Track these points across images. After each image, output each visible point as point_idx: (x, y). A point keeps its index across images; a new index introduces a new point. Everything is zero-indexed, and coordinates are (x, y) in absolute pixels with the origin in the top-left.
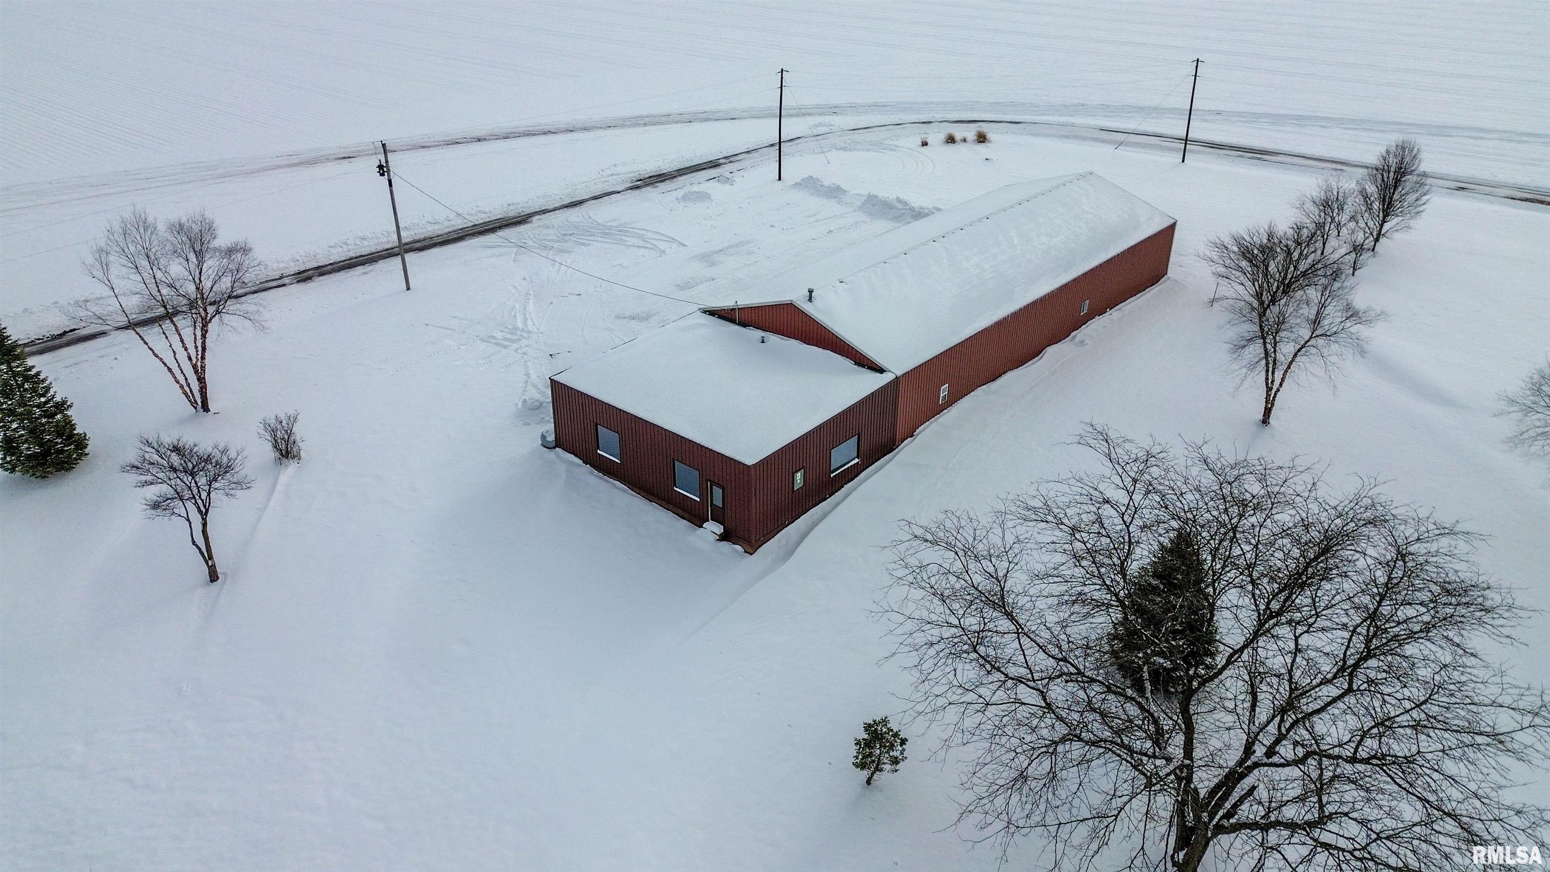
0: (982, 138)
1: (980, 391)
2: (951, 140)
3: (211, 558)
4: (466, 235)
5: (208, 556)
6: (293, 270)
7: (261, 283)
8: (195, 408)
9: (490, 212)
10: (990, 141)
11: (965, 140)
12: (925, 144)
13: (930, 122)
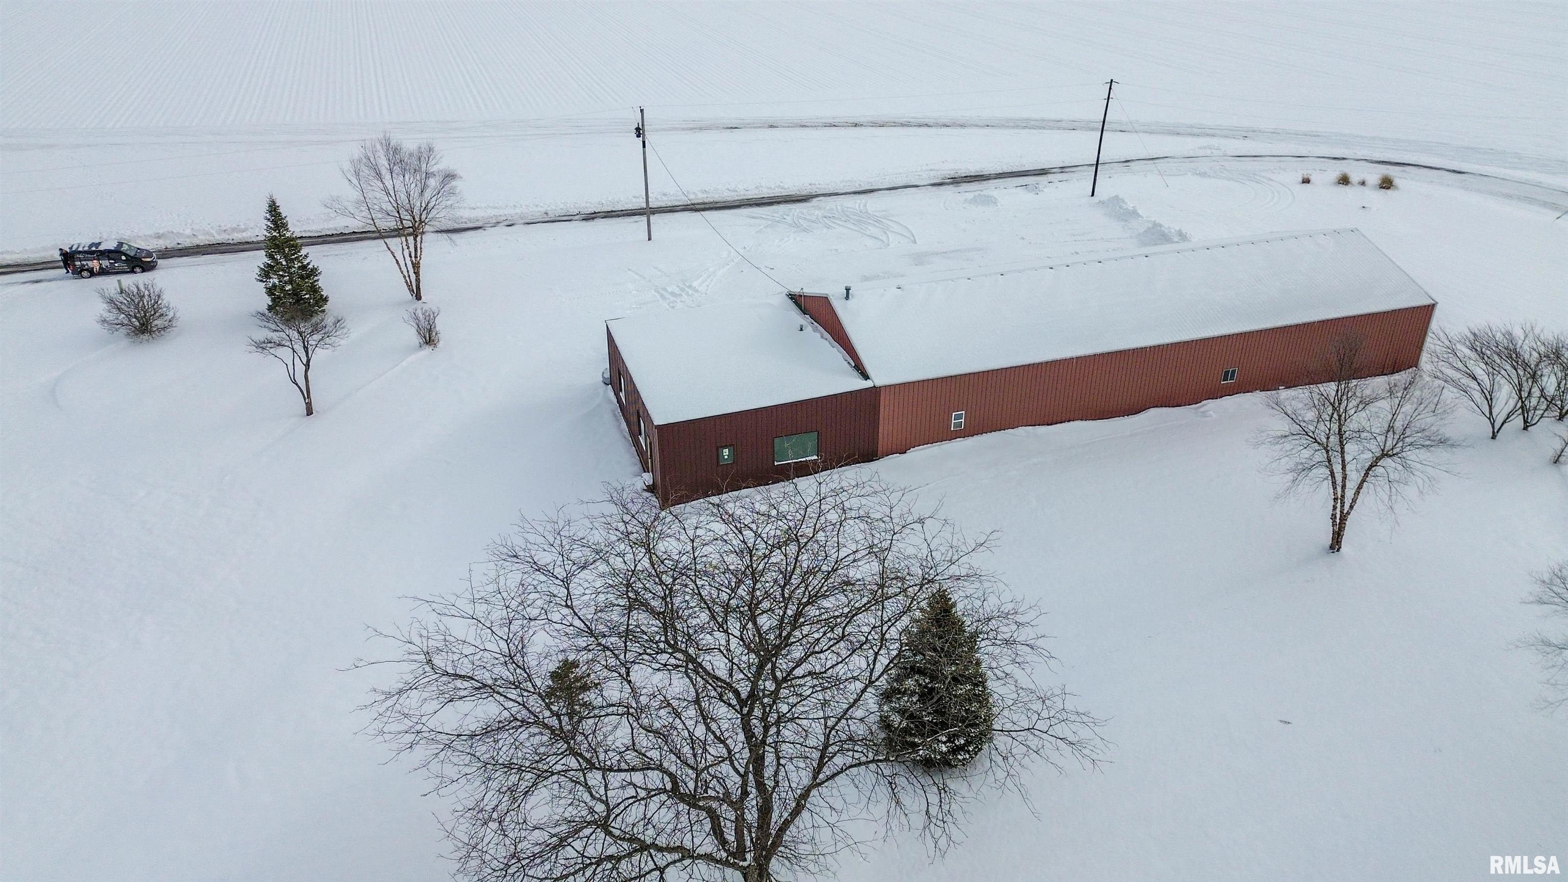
0: (1387, 184)
1: (1021, 430)
2: (1344, 180)
3: (309, 397)
4: (743, 205)
5: (307, 395)
6: (590, 210)
7: (559, 216)
8: (412, 295)
9: (789, 188)
10: (1397, 188)
11: (1363, 183)
12: (1306, 181)
13: (1344, 159)
